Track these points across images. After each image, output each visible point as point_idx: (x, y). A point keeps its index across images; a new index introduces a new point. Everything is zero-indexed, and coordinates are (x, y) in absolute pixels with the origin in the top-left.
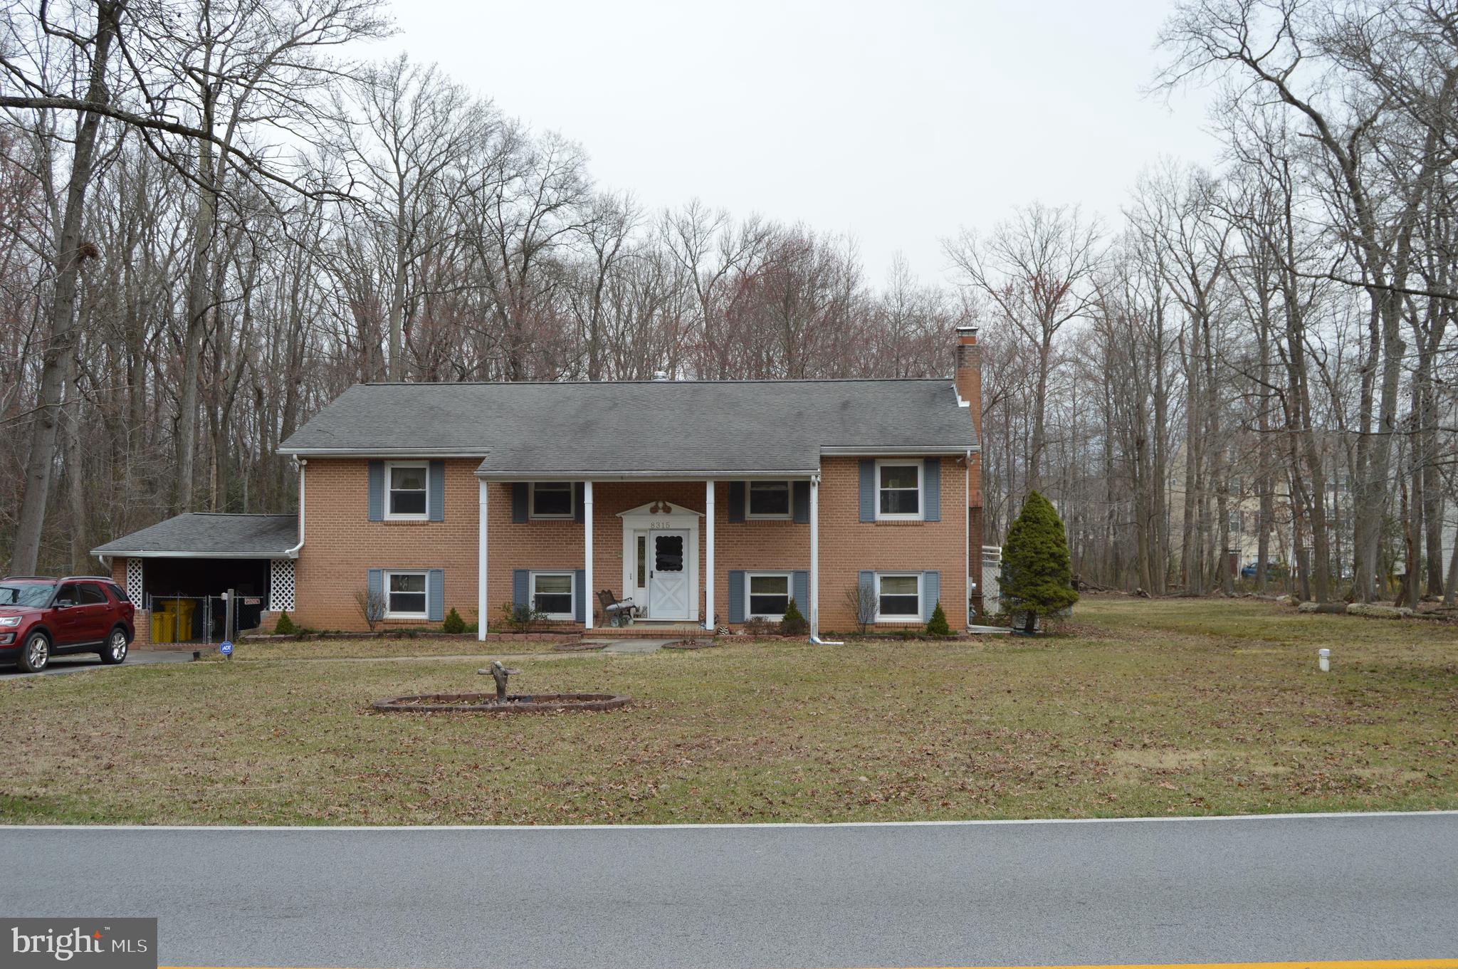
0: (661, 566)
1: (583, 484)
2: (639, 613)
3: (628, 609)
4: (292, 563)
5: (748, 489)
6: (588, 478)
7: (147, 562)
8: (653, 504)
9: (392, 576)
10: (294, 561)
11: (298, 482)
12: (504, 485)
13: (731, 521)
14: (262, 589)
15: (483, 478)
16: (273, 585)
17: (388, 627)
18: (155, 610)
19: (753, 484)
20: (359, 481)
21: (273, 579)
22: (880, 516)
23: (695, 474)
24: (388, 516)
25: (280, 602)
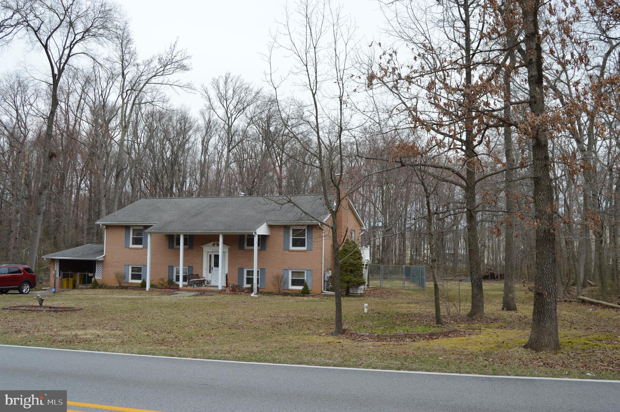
0: (215, 266)
1: (180, 235)
2: (208, 283)
3: (204, 281)
4: (102, 262)
5: (246, 238)
6: (181, 233)
7: (60, 260)
8: (213, 243)
9: (132, 267)
10: (102, 261)
11: (103, 233)
12: (166, 235)
13: (239, 249)
14: (93, 271)
15: (149, 233)
16: (97, 269)
17: (129, 285)
18: (64, 277)
19: (248, 235)
20: (121, 233)
21: (97, 267)
22: (291, 248)
23: (214, 232)
24: (131, 246)
25: (98, 276)
